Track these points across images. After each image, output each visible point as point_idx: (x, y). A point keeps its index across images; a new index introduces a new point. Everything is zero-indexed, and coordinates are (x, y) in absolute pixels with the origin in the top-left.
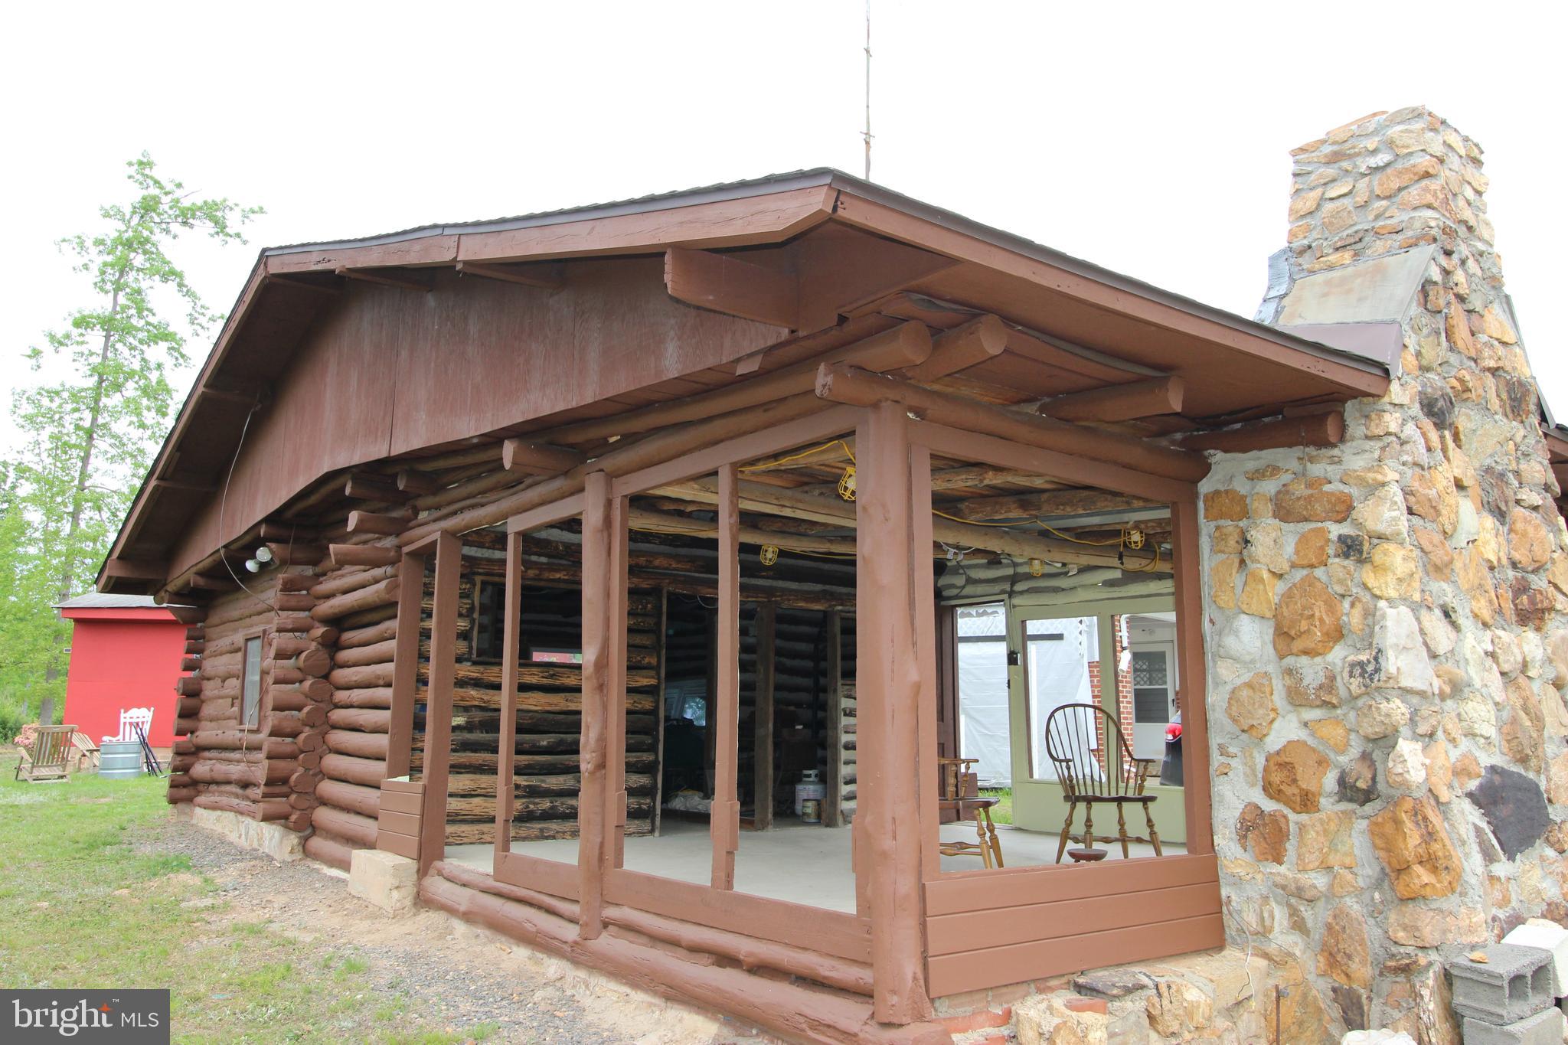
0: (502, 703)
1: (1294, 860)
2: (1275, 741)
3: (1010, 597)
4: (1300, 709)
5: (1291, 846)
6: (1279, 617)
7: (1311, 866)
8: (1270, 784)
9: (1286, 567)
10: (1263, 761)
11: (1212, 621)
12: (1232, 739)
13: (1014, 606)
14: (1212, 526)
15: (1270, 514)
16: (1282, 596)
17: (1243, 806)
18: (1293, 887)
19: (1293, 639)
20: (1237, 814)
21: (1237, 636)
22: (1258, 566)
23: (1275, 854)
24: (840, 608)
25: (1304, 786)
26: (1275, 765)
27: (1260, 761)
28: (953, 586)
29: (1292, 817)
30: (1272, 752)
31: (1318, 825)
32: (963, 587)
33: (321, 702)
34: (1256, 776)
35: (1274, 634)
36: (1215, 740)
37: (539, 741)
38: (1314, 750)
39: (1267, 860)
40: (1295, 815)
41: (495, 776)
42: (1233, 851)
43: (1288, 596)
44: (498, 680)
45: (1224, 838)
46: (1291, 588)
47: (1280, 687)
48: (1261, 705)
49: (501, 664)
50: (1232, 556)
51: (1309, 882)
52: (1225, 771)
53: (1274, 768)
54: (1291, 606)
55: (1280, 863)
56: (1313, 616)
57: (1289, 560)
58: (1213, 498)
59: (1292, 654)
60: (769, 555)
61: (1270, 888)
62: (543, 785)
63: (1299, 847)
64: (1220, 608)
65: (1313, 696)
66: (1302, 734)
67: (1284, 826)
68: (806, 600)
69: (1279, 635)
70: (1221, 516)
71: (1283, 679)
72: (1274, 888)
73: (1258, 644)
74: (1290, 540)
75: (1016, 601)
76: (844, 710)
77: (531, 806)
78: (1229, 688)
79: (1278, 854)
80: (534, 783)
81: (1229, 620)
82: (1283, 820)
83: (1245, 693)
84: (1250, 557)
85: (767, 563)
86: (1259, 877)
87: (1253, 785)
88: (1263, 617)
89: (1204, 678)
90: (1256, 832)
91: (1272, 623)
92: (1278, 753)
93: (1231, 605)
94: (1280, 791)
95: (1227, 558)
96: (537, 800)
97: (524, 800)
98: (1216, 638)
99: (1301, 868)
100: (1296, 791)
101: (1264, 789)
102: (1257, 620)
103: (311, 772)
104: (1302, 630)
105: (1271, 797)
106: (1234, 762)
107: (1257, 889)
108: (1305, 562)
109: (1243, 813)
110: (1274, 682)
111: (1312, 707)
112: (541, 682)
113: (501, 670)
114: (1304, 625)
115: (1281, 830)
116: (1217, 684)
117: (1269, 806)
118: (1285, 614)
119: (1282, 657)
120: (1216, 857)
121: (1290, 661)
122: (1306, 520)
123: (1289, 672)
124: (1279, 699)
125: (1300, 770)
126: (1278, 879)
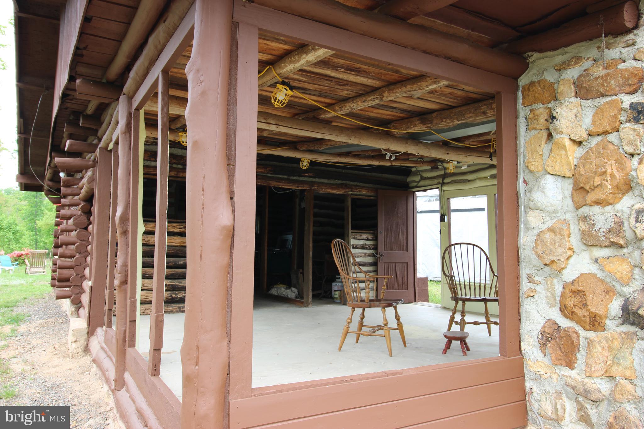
0: (155, 242)
1: (583, 367)
2: (570, 274)
3: (442, 186)
4: (592, 248)
5: (581, 356)
6: (577, 175)
7: (597, 374)
8: (565, 306)
9: (584, 135)
10: (561, 288)
11: (526, 183)
12: (538, 270)
13: (444, 191)
14: (528, 110)
15: (573, 94)
16: (580, 158)
17: (544, 322)
18: (581, 389)
19: (588, 192)
20: (539, 327)
21: (543, 192)
22: (562, 136)
23: (568, 361)
24: (351, 193)
25: (593, 310)
26: (570, 292)
27: (558, 288)
28: (415, 181)
29: (583, 333)
30: (568, 281)
31: (604, 341)
32: (419, 182)
33: (84, 241)
34: (555, 300)
35: (573, 189)
36: (524, 271)
37: (178, 262)
38: (602, 281)
39: (562, 365)
40: (585, 332)
41: (152, 280)
42: (535, 355)
43: (585, 158)
44: (153, 229)
45: (529, 345)
46: (587, 152)
47: (576, 231)
48: (560, 246)
49: (155, 221)
50: (542, 131)
51: (595, 387)
52: (532, 294)
53: (569, 295)
54: (587, 166)
55: (572, 368)
56: (605, 172)
57: (587, 130)
58: (528, 88)
59: (587, 205)
60: (305, 164)
61: (563, 387)
62: (180, 284)
63: (587, 358)
64: (531, 172)
65: (603, 238)
66: (593, 269)
67: (575, 340)
68: (332, 188)
69: (577, 190)
70: (535, 101)
71: (579, 224)
72: (566, 387)
73: (560, 197)
74: (588, 113)
75: (445, 188)
76: (353, 245)
77: (174, 295)
78: (536, 232)
79: (570, 361)
80: (175, 283)
81: (537, 179)
82: (575, 335)
83: (548, 236)
84: (555, 130)
85: (303, 168)
86: (555, 376)
87: (553, 306)
88: (564, 177)
89: (518, 225)
90: (553, 342)
91: (571, 181)
92: (573, 283)
93: (540, 168)
94: (573, 312)
95: (539, 133)
96: (178, 292)
97: (170, 292)
98: (528, 194)
99: (588, 375)
100: (587, 314)
101: (561, 310)
102: (559, 179)
103: (80, 276)
104: (596, 184)
105: (566, 317)
106: (539, 288)
107: (553, 386)
108: (600, 130)
109: (544, 327)
110: (572, 227)
111: (602, 247)
112: (179, 231)
113: (155, 224)
114: (597, 181)
115: (573, 343)
116: (527, 229)
117: (564, 323)
118: (582, 173)
119: (578, 208)
120: (523, 358)
121: (585, 210)
122: (603, 95)
123: (584, 218)
124: (575, 241)
125: (590, 297)
126: (569, 381)
